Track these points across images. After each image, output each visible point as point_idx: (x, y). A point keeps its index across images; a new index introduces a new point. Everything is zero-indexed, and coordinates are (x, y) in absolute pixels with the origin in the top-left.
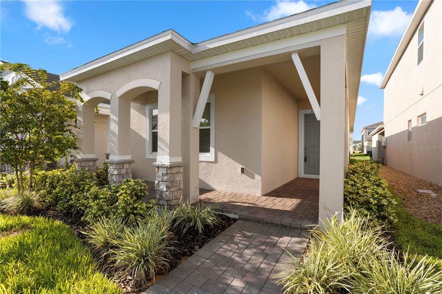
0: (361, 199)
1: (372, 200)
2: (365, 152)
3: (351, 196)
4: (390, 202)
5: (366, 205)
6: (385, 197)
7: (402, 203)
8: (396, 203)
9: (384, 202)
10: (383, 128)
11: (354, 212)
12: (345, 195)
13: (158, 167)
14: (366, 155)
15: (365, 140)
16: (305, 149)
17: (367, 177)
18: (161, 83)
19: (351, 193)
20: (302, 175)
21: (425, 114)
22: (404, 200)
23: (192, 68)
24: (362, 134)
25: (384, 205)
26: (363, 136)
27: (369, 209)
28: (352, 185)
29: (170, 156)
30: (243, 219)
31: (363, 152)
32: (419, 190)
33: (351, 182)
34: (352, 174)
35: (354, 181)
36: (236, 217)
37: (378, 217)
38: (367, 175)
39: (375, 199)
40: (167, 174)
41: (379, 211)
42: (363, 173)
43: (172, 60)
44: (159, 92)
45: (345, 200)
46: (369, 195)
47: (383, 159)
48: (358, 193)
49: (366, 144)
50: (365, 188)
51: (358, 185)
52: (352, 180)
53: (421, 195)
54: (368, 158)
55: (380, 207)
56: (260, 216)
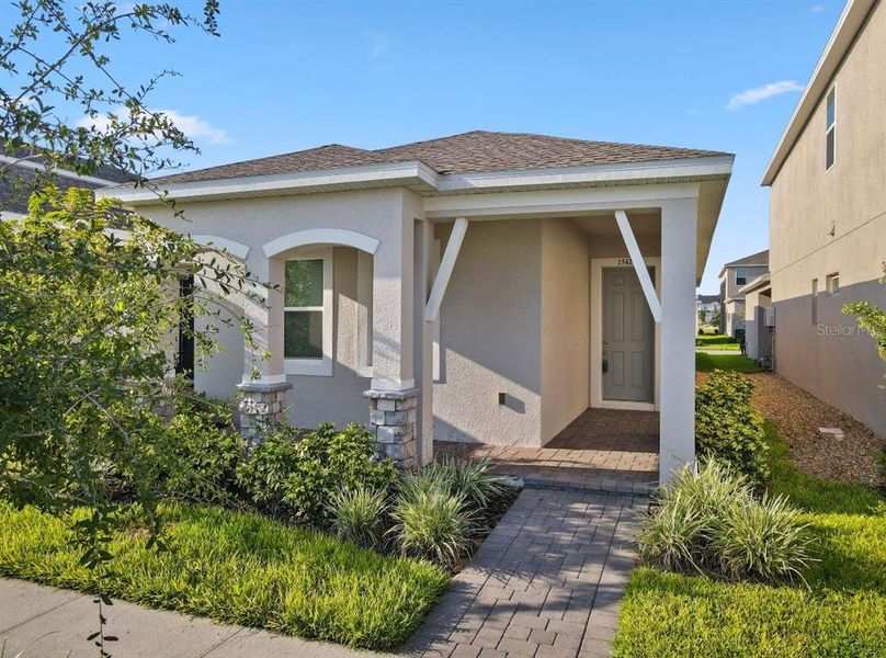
0: (720, 445)
1: (734, 444)
2: (729, 333)
3: (706, 440)
4: (759, 448)
5: (726, 452)
6: (753, 440)
7: (787, 452)
8: (767, 448)
9: (752, 447)
10: (768, 283)
11: (711, 462)
12: (696, 439)
13: (375, 400)
14: (730, 341)
15: (727, 299)
16: (604, 343)
17: (730, 409)
18: (381, 242)
19: (705, 436)
20: (599, 402)
21: (837, 274)
22: (791, 447)
23: (425, 210)
24: (722, 280)
25: (751, 452)
26: (724, 284)
27: (732, 458)
28: (707, 424)
29: (402, 379)
30: (533, 487)
31: (723, 330)
32: (822, 430)
33: (705, 419)
34: (704, 402)
35: (710, 417)
36: (520, 483)
37: (743, 470)
38: (729, 403)
39: (738, 442)
40: (396, 411)
41: (745, 461)
42: (723, 401)
43: (404, 205)
44: (375, 258)
45: (697, 445)
46: (731, 438)
47: (768, 359)
48: (715, 435)
49: (731, 309)
50: (726, 426)
51: (716, 423)
52: (706, 415)
53: (821, 438)
54: (735, 350)
55: (747, 454)
56: (563, 478)
